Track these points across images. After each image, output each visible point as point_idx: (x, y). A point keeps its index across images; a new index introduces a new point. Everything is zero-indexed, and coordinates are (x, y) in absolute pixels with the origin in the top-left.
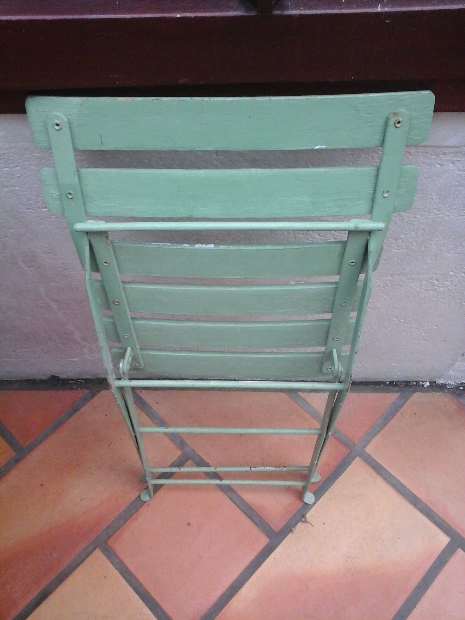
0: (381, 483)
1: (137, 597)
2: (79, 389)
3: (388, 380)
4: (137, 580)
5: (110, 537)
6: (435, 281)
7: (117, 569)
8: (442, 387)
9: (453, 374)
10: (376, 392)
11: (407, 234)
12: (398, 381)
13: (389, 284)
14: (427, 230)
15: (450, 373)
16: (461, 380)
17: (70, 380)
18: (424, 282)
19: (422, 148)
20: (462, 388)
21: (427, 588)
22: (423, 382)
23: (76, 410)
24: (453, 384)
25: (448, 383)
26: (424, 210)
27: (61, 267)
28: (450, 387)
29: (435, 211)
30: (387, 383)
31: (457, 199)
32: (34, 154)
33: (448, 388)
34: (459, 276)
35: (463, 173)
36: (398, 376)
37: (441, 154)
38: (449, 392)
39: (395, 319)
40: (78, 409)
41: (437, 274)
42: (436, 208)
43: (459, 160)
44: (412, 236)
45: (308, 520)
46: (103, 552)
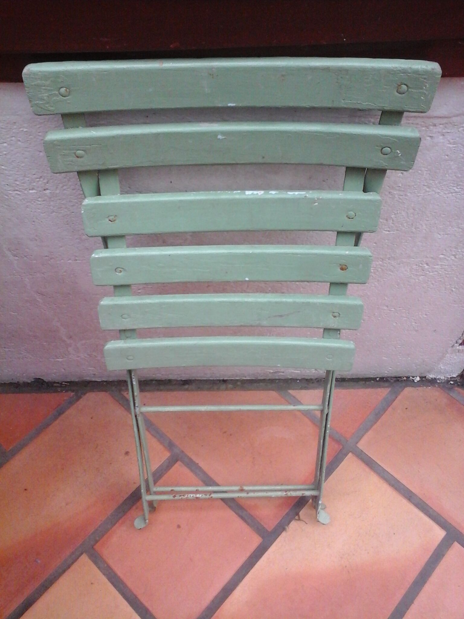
0: (374, 478)
1: (125, 603)
2: (64, 391)
3: (378, 376)
4: (125, 586)
5: (97, 542)
6: (425, 265)
7: (104, 574)
8: (433, 382)
9: (444, 368)
10: (367, 388)
11: (397, 213)
12: (388, 377)
13: (380, 270)
14: (417, 209)
15: (440, 367)
16: (451, 374)
17: (55, 382)
18: (414, 267)
19: (412, 118)
20: (452, 382)
21: (425, 582)
22: (413, 377)
23: (61, 413)
24: (443, 378)
25: (437, 378)
26: (414, 187)
27: (46, 256)
28: (441, 382)
29: (425, 188)
30: (378, 379)
31: (447, 175)
32: (21, 129)
33: (439, 383)
34: (449, 259)
35: (453, 146)
36: (388, 371)
37: (431, 125)
38: (439, 386)
39: (385, 308)
40: (63, 412)
41: (427, 257)
42: (426, 184)
43: (449, 131)
44: (403, 216)
45: (301, 517)
46: (90, 558)
